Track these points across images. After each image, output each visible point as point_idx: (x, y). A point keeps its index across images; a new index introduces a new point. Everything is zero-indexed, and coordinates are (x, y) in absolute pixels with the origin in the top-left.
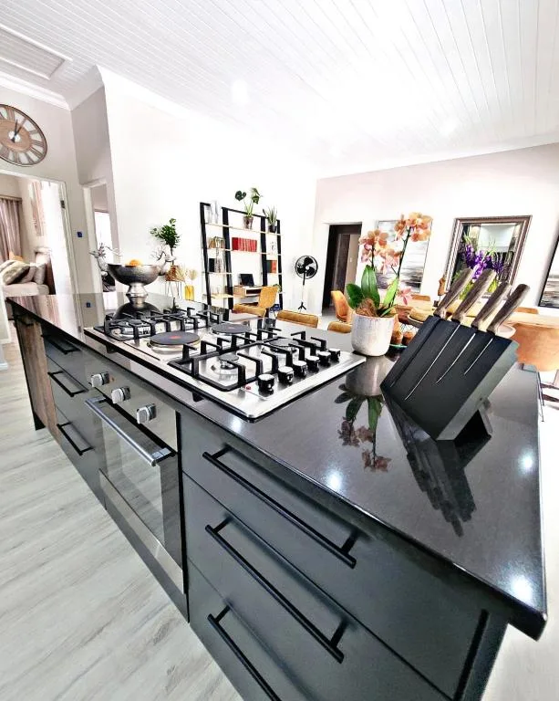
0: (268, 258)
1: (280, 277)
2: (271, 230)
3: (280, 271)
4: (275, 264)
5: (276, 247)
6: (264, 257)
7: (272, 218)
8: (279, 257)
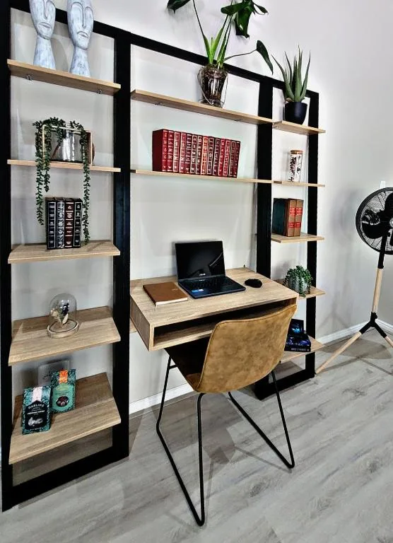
0: (277, 193)
1: (312, 247)
2: (292, 114)
3: (312, 229)
4: (298, 212)
5: (303, 163)
6: (263, 193)
7: (291, 84)
8: (313, 193)
